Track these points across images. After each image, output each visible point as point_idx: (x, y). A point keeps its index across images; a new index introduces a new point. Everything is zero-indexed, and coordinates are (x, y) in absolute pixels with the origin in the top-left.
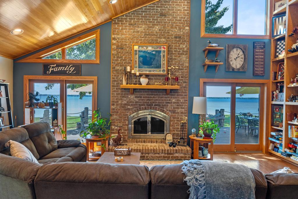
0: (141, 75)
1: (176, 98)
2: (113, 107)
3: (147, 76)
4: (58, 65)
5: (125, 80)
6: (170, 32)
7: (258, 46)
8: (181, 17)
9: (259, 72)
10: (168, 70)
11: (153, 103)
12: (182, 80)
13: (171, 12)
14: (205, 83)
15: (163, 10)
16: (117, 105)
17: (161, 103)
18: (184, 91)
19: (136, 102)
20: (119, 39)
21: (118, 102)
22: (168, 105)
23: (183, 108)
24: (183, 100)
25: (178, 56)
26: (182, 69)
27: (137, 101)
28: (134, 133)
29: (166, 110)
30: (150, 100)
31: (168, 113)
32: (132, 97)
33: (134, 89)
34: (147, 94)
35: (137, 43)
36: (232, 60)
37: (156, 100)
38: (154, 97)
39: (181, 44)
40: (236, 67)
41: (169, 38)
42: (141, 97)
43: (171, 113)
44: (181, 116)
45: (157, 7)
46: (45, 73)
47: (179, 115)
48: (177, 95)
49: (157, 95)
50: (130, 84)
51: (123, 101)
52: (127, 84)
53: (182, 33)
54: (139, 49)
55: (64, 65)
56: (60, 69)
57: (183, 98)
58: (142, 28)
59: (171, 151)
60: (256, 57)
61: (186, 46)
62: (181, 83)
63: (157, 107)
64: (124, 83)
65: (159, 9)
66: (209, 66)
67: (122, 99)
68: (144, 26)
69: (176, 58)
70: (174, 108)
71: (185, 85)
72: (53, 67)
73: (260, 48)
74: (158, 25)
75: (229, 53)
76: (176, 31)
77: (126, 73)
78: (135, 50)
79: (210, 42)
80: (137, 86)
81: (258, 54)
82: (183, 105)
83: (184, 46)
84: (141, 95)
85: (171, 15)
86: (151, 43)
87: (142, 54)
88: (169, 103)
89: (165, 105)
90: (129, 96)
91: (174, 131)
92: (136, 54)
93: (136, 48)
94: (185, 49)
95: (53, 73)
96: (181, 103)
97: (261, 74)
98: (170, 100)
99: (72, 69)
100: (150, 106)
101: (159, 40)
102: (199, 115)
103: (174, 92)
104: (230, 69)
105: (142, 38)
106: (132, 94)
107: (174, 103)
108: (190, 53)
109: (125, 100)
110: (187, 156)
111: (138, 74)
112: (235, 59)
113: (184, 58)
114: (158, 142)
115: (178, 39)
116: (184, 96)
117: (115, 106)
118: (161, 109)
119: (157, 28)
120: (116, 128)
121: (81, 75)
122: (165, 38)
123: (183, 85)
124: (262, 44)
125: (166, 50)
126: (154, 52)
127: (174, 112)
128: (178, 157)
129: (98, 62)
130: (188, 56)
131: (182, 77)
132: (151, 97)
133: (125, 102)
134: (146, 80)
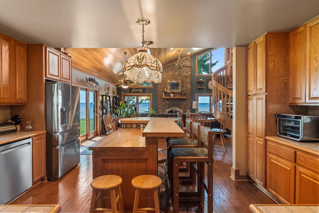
0: (170, 93)
2: (159, 106)
3: (173, 93)
4: (136, 89)
6: (183, 74)
10: (182, 90)
11: (176, 104)
14: (198, 96)
17: (179, 104)
18: (189, 99)
19: (169, 104)
21: (161, 104)
22: (182, 105)
23: (189, 106)
24: (188, 103)
25: (186, 84)
26: (188, 90)
29: (181, 107)
30: (174, 103)
32: (167, 102)
33: (168, 99)
35: (169, 79)
36: (209, 85)
38: (176, 102)
39: (187, 79)
41: (182, 77)
42: (171, 102)
43: (183, 108)
46: (130, 92)
47: (187, 109)
48: (186, 101)
50: (166, 96)
53: (187, 75)
54: (170, 82)
55: (138, 89)
56: (137, 90)
58: (171, 73)
62: (187, 95)
63: (177, 106)
64: (164, 96)
66: (199, 88)
68: (171, 72)
70: (185, 106)
71: (189, 96)
72: (134, 90)
74: (177, 71)
75: (208, 82)
76: (185, 74)
77: (164, 92)
79: (199, 79)
80: (169, 97)
83: (189, 80)
86: (174, 79)
87: (171, 84)
92: (168, 84)
93: (168, 81)
95: (134, 92)
98: (183, 103)
99: (142, 90)
100: (174, 106)
101: (178, 78)
102: (195, 109)
103: (184, 100)
104: (208, 89)
105: (171, 77)
106: (167, 100)
107: (185, 104)
108: (191, 83)
111: (169, 92)
113: (189, 85)
115: (186, 77)
116: (189, 101)
118: (179, 107)
119: (177, 73)
121: (145, 93)
122: (180, 77)
125: (181, 82)
126: (176, 83)
129: (152, 87)
130: (190, 84)
131: (188, 93)
133: (164, 104)
134: (173, 95)
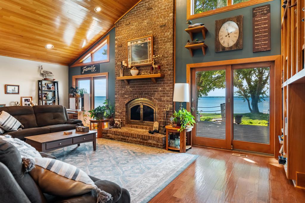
0: (132, 67)
1: (162, 86)
3: (137, 67)
4: (87, 67)
5: (122, 73)
6: (157, 23)
7: (258, 13)
8: (165, 5)
9: (261, 46)
11: (144, 92)
12: (167, 68)
13: (156, 3)
15: (151, 3)
16: (119, 94)
17: (149, 91)
18: (169, 79)
19: (131, 92)
20: (119, 39)
21: (119, 92)
22: (155, 93)
23: (169, 96)
24: (168, 88)
25: (164, 44)
26: (167, 57)
27: (132, 90)
28: (131, 119)
29: (154, 98)
30: (141, 89)
31: (156, 101)
32: (128, 87)
33: (129, 80)
34: (139, 84)
35: (131, 39)
36: (222, 38)
37: (146, 89)
38: (144, 87)
39: (166, 32)
40: (228, 45)
41: (155, 29)
42: (134, 87)
43: (158, 101)
44: (167, 104)
45: (145, 3)
46: (81, 74)
47: (165, 103)
48: (163, 83)
49: (146, 84)
50: (127, 76)
51: (122, 91)
52: (123, 76)
53: (166, 21)
54: (131, 44)
55: (90, 66)
56: (88, 69)
57: (169, 86)
58: (134, 26)
59: (144, 137)
60: (255, 27)
61: (170, 33)
62: (167, 70)
63: (146, 95)
64: (121, 75)
65: (147, 4)
66: (193, 49)
67: (121, 90)
68: (136, 24)
69: (161, 47)
70: (161, 96)
71: (170, 73)
72: (85, 68)
73: (262, 14)
74: (146, 19)
75: (217, 30)
77: (122, 67)
78: (129, 46)
80: (129, 77)
81: (259, 23)
82: (168, 94)
84: (135, 85)
85: (156, 6)
87: (133, 48)
88: (156, 91)
89: (153, 94)
90: (126, 87)
91: (161, 119)
92: (130, 49)
93: (129, 44)
94: (170, 36)
95: (85, 73)
96: (167, 91)
97: (265, 48)
98: (157, 89)
99: (94, 68)
100: (141, 95)
101: (147, 33)
103: (161, 81)
104: (219, 49)
105: (135, 34)
106: (128, 84)
107: (161, 91)
109: (123, 90)
110: (160, 144)
111: (129, 66)
112: (226, 36)
113: (169, 45)
114: (147, 129)
115: (163, 28)
116: (170, 84)
117: (117, 96)
118: (150, 98)
119: (145, 22)
120: (118, 113)
121: (99, 72)
122: (152, 30)
123: (168, 72)
124: (264, 8)
125: (151, 41)
126: (142, 45)
127: (160, 100)
128: (151, 143)
129: (108, 60)
130: (172, 42)
131: (167, 65)
132: (142, 87)
133: (123, 92)
134: (137, 71)
